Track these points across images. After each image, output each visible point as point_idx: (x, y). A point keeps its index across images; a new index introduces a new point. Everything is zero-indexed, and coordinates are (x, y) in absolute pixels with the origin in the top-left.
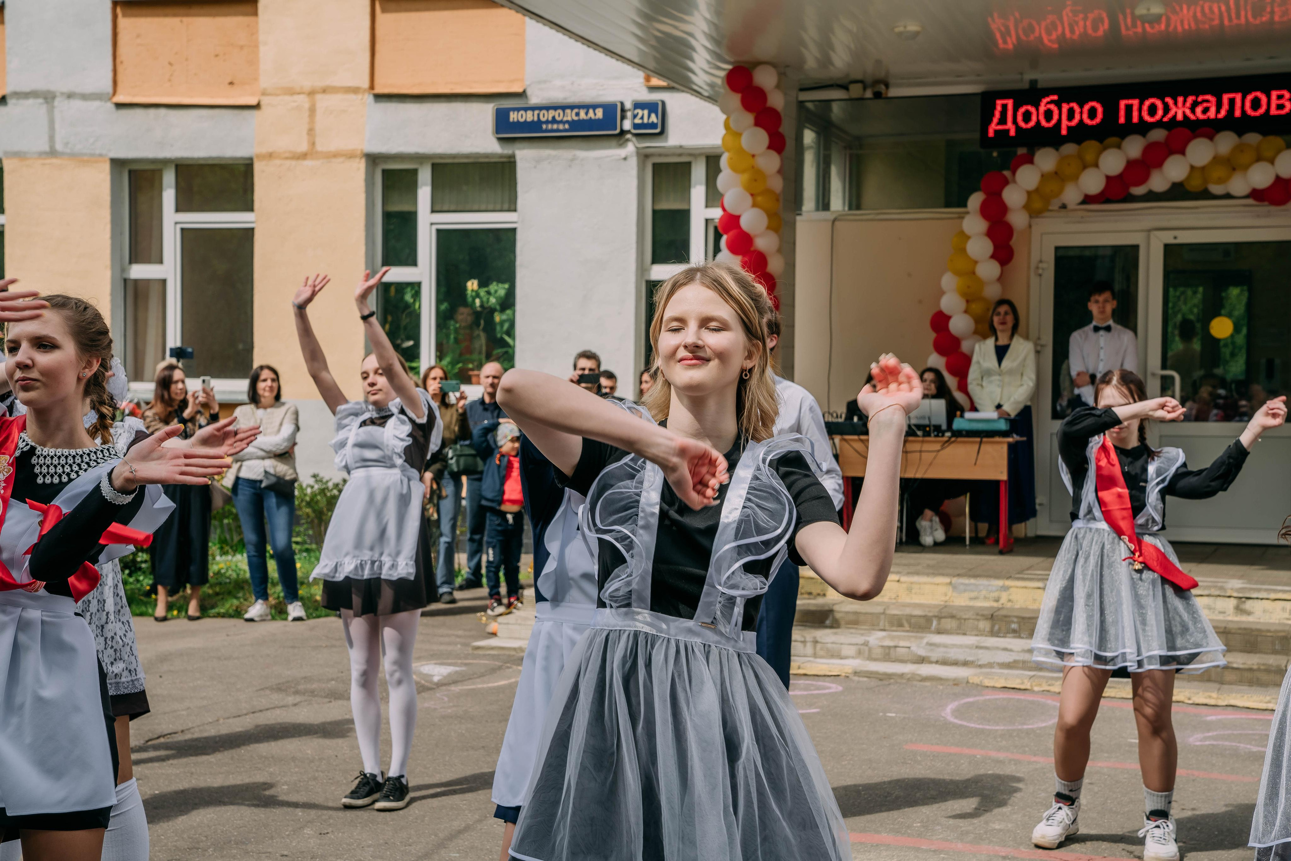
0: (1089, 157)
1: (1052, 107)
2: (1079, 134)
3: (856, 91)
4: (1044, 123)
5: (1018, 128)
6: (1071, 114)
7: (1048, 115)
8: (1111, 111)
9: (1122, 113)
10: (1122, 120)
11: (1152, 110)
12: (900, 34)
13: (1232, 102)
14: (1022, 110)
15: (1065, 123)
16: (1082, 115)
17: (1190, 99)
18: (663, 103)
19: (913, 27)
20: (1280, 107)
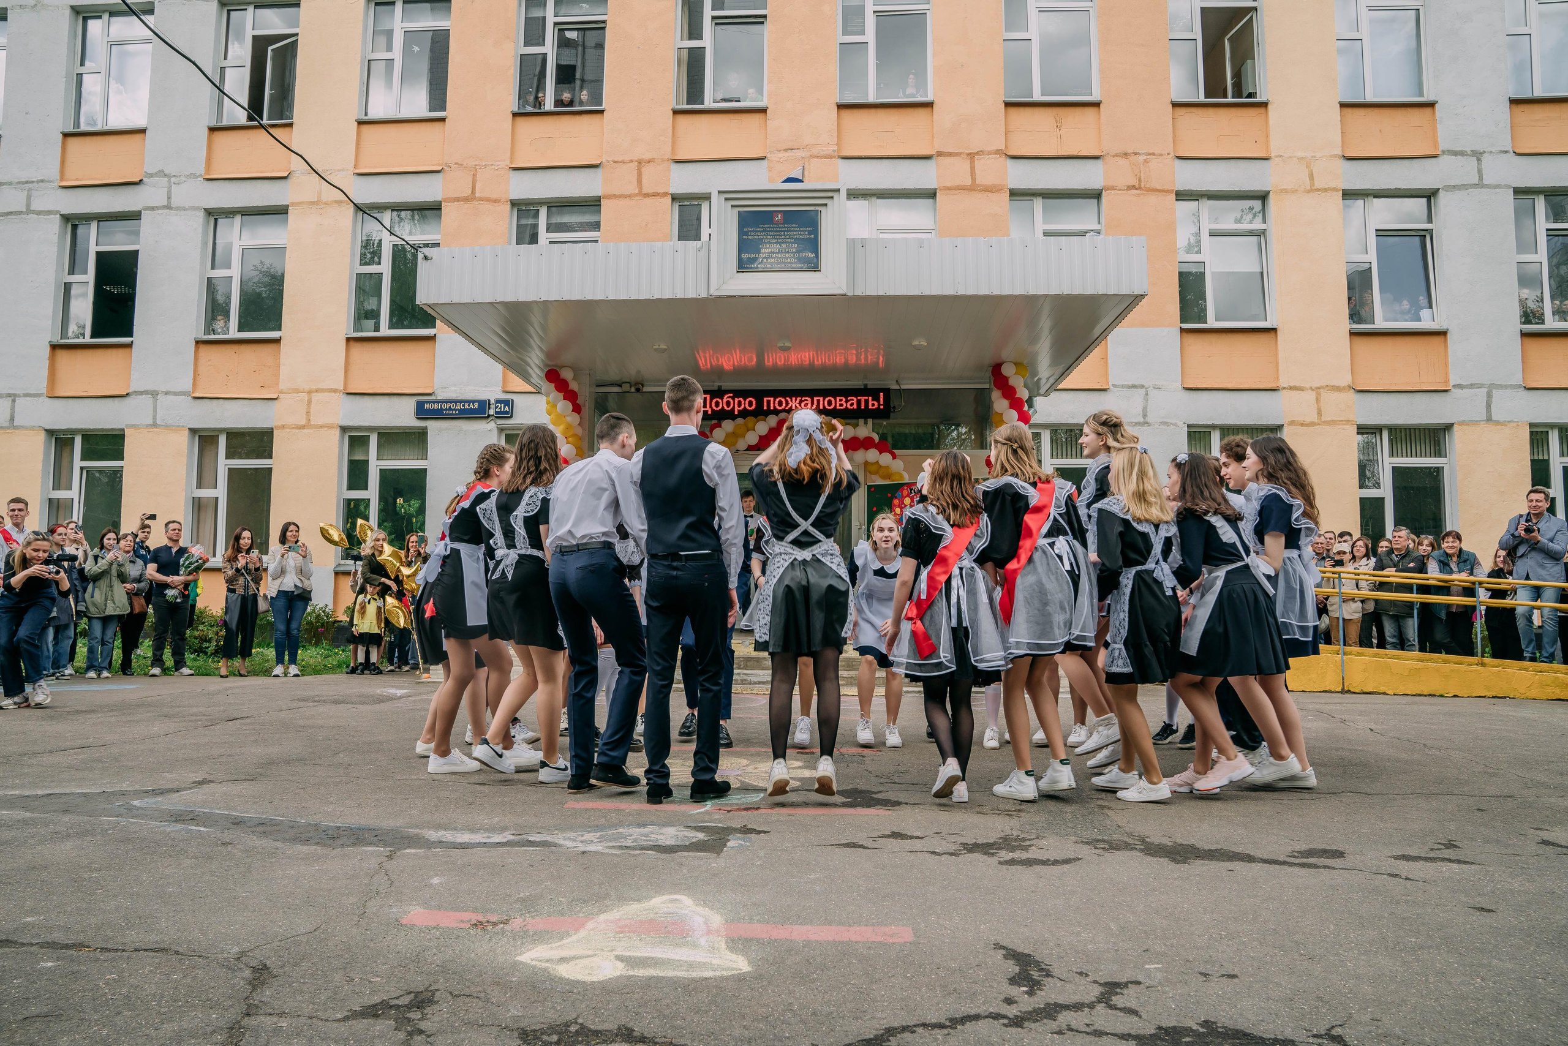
0: (750, 425)
1: (730, 399)
2: (744, 414)
3: (626, 387)
4: (725, 407)
5: (712, 410)
6: (740, 404)
7: (728, 404)
8: (760, 403)
9: (765, 404)
10: (765, 408)
11: (780, 403)
12: (656, 350)
13: (818, 401)
14: (714, 401)
15: (737, 408)
16: (745, 404)
17: (799, 399)
18: (513, 400)
19: (663, 347)
20: (841, 405)
